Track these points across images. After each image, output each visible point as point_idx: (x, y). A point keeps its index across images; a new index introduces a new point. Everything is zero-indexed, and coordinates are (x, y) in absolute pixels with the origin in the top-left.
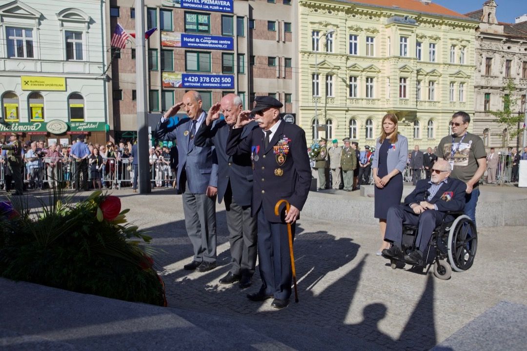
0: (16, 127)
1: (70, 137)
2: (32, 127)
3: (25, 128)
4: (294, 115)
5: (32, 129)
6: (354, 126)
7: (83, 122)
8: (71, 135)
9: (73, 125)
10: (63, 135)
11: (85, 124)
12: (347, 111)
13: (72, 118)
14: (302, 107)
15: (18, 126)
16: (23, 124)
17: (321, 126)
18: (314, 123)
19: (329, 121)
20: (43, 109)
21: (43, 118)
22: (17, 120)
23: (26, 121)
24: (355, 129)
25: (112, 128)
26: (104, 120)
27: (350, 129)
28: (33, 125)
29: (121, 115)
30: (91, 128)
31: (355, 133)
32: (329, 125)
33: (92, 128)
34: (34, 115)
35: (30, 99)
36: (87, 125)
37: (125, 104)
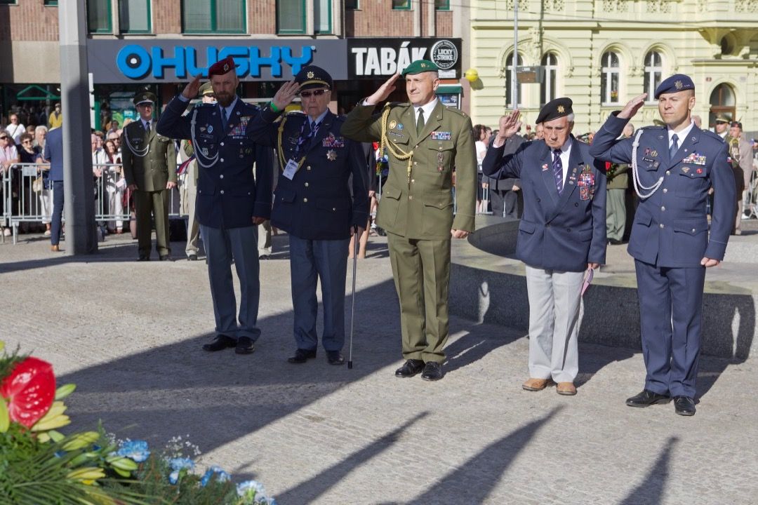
4: (458, 43)
6: (614, 70)
12: (595, 30)
14: (477, 20)
17: (528, 69)
18: (509, 62)
19: (549, 57)
24: (615, 77)
27: (603, 76)
29: (14, 43)
31: (615, 88)
32: (548, 68)
37: (24, 14)
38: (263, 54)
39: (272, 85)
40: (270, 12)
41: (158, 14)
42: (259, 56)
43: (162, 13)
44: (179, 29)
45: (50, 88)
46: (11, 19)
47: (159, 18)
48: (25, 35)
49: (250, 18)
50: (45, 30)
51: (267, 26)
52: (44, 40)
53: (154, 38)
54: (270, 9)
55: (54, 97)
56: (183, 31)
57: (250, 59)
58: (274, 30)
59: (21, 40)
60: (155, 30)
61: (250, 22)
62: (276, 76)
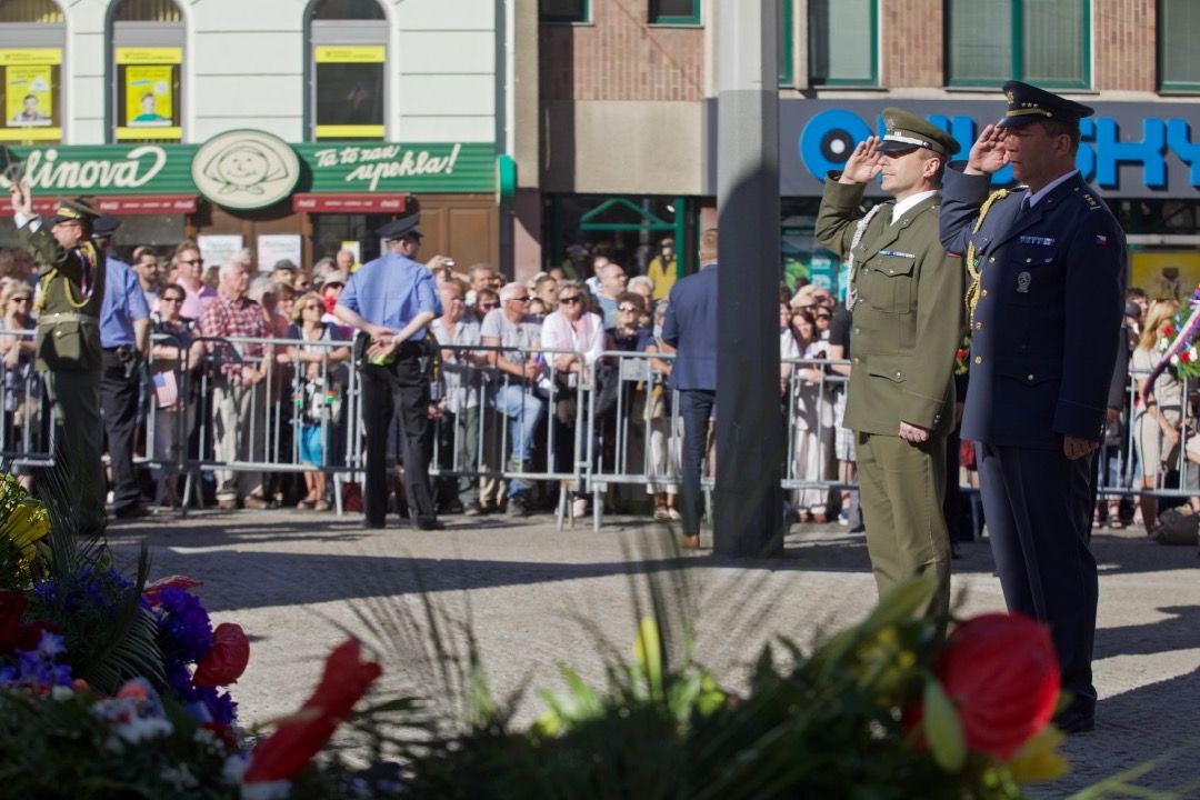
0: (47, 168)
1: (307, 228)
2: (123, 166)
3: (89, 173)
5: (120, 182)
7: (378, 141)
8: (314, 217)
9: (326, 159)
10: (275, 215)
11: (389, 153)
13: (322, 121)
15: (56, 165)
16: (82, 154)
20: (177, 72)
21: (176, 119)
22: (54, 134)
23: (98, 138)
25: (529, 177)
26: (489, 136)
28: (124, 159)
29: (581, 107)
30: (416, 177)
33: (425, 177)
34: (134, 107)
35: (118, 25)
36: (399, 158)
37: (604, 44)
38: (1125, 134)
39: (1144, 206)
40: (1144, 43)
41: (895, 44)
42: (1117, 138)
43: (903, 42)
44: (939, 77)
45: (651, 204)
46: (577, 54)
47: (895, 52)
48: (604, 90)
49: (1099, 56)
50: (648, 78)
51: (1137, 71)
52: (644, 99)
53: (882, 96)
54: (1144, 36)
55: (661, 225)
56: (947, 81)
57: (1096, 147)
58: (1151, 81)
59: (596, 98)
60: (887, 78)
61: (1098, 64)
62: (1153, 188)
